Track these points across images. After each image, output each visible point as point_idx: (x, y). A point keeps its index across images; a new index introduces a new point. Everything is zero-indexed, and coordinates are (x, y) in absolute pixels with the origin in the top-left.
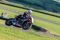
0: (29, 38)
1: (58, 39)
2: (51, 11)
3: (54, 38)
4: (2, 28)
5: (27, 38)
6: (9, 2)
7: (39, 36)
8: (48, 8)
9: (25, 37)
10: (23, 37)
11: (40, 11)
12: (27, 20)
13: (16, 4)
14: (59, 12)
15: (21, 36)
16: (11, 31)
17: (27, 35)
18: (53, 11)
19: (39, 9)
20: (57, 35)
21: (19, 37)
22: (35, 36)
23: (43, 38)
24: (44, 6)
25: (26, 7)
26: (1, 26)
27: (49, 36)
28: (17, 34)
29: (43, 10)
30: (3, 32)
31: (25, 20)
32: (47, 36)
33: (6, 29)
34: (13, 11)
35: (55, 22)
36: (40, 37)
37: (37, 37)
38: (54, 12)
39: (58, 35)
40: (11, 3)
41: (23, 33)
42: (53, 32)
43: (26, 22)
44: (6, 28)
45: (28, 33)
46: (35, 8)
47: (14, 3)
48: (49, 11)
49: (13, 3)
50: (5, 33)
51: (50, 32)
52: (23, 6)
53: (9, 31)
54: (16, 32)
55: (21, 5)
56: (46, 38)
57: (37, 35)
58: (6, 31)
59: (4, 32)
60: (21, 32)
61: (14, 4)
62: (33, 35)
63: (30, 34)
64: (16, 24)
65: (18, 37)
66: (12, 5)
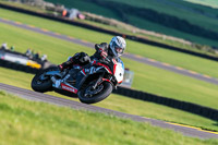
4: (112, 122)
6: (138, 30)
12: (98, 69)
13: (165, 37)
16: (145, 133)
25: (199, 48)
26: (106, 115)
30: (113, 139)
33: (124, 127)
34: (153, 61)
40: (144, 31)
44: (125, 122)
47: (156, 32)
49: (152, 33)
50: (120, 141)
52: (188, 43)
53: (134, 135)
54: (162, 139)
55: (182, 41)
58: (125, 133)
59: (119, 137)
60: (180, 138)
61: (158, 35)
66: (150, 39)
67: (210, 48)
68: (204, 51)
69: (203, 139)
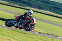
0: (13, 35)
1: (44, 37)
2: (37, 8)
3: (40, 36)
5: (12, 36)
7: (25, 33)
8: (34, 4)
9: (9, 34)
10: (8, 35)
11: (25, 7)
12: (29, 20)
14: (45, 9)
15: (5, 34)
17: (12, 32)
18: (39, 7)
19: (24, 6)
20: (42, 32)
21: (4, 35)
22: (20, 33)
23: (28, 36)
24: (29, 2)
27: (35, 34)
28: (2, 31)
29: (29, 7)
31: (27, 21)
32: (33, 34)
35: (41, 19)
36: (25, 35)
37: (22, 34)
38: (39, 9)
39: (44, 33)
41: (8, 30)
42: (38, 29)
43: (28, 23)
45: (13, 31)
46: (20, 5)
48: (35, 8)
51: (36, 30)
52: (7, 3)
56: (32, 36)
57: (22, 33)
60: (6, 29)
62: (18, 33)
63: (15, 32)
64: (17, 25)
65: (2, 35)
67: (13, 4)
68: (12, 5)
69: (12, 30)
